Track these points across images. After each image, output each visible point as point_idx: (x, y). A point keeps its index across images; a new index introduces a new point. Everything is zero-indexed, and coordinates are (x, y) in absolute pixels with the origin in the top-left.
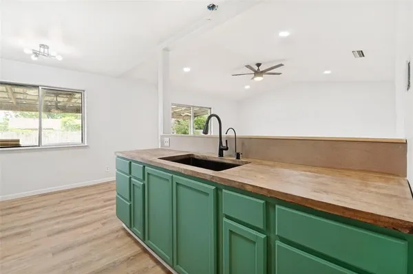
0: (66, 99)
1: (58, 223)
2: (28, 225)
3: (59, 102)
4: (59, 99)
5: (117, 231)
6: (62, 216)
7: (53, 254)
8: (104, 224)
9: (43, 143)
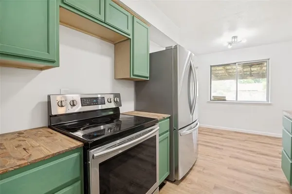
0: (259, 68)
1: (238, 152)
2: (223, 145)
3: (253, 71)
4: (252, 69)
5: (281, 183)
6: (244, 150)
7: (228, 168)
8: (270, 169)
9: (239, 99)
